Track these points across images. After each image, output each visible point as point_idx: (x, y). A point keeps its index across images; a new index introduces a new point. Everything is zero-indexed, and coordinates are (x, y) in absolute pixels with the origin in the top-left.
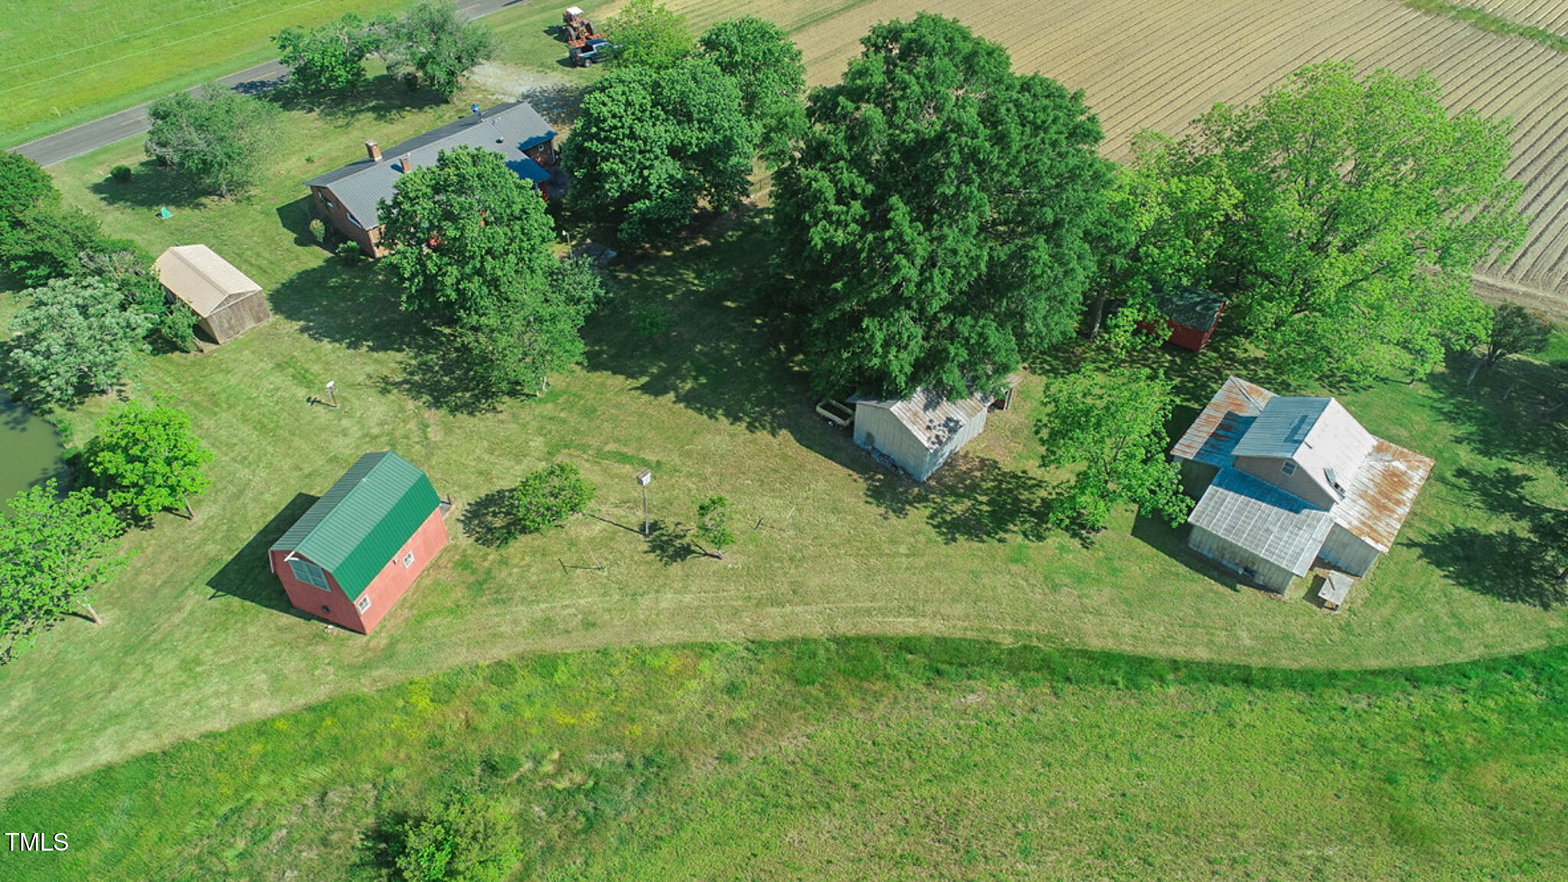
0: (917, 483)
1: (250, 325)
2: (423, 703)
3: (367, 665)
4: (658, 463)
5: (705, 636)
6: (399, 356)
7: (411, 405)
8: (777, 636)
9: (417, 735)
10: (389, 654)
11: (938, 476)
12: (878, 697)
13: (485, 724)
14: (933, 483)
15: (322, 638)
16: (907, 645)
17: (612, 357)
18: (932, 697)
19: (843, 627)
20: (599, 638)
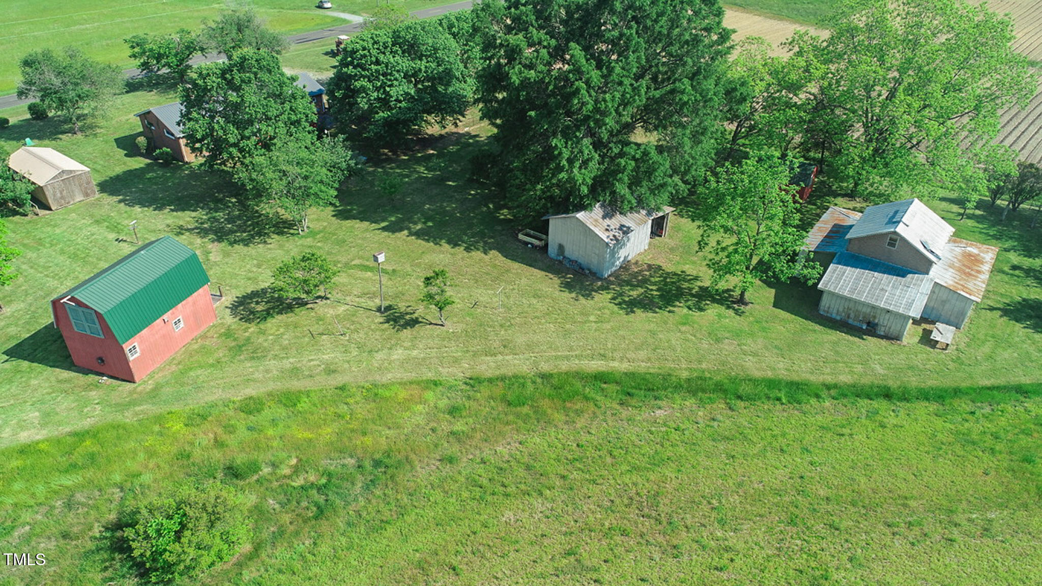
0: (600, 279)
1: (79, 197)
2: (177, 426)
3: (132, 403)
4: (394, 270)
5: (430, 375)
6: (194, 214)
7: (199, 241)
8: (489, 374)
9: (167, 449)
10: (154, 394)
11: (615, 274)
12: (579, 413)
13: (232, 441)
14: (612, 279)
15: (97, 386)
16: (601, 378)
17: (360, 213)
18: (625, 413)
19: (545, 367)
20: (339, 380)
